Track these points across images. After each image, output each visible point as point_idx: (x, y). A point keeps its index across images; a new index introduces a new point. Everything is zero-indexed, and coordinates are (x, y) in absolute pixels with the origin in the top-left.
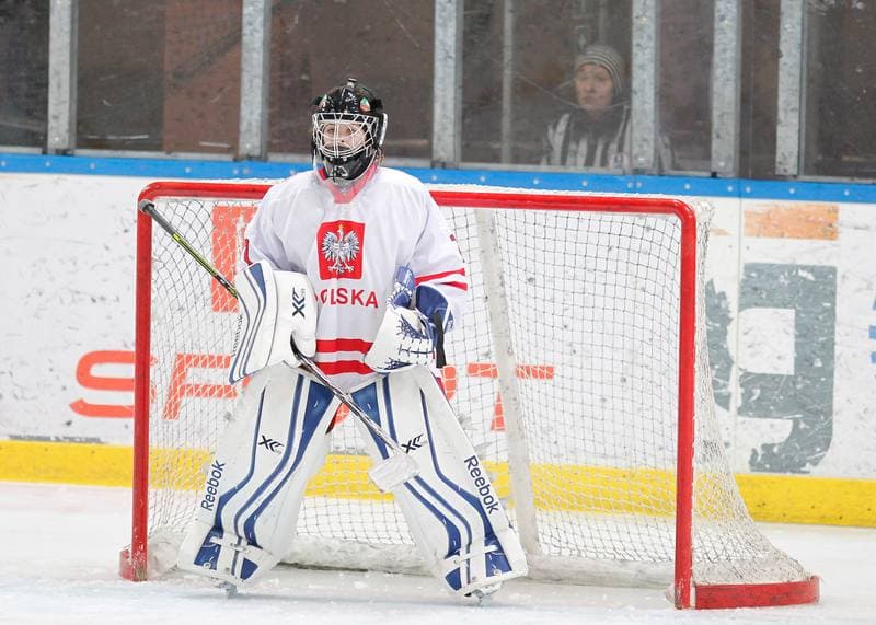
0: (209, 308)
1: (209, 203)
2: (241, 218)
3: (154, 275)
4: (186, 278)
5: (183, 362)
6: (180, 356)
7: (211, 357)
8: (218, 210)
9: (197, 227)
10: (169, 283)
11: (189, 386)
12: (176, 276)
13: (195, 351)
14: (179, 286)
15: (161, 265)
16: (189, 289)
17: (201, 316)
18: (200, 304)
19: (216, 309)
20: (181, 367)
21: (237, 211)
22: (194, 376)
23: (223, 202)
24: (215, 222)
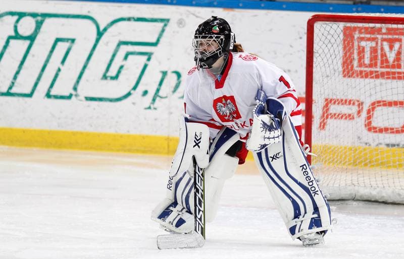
0: (341, 76)
1: (342, 25)
2: (357, 32)
3: (315, 60)
4: (330, 61)
5: (328, 102)
6: (326, 100)
7: (342, 100)
8: (346, 29)
9: (336, 36)
10: (322, 64)
11: (331, 114)
12: (325, 60)
13: (334, 97)
14: (327, 65)
15: (318, 55)
16: (332, 67)
17: (337, 80)
18: (337, 74)
19: (344, 76)
20: (327, 105)
21: (355, 29)
22: (334, 109)
23: (349, 25)
24: (345, 34)
